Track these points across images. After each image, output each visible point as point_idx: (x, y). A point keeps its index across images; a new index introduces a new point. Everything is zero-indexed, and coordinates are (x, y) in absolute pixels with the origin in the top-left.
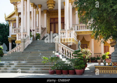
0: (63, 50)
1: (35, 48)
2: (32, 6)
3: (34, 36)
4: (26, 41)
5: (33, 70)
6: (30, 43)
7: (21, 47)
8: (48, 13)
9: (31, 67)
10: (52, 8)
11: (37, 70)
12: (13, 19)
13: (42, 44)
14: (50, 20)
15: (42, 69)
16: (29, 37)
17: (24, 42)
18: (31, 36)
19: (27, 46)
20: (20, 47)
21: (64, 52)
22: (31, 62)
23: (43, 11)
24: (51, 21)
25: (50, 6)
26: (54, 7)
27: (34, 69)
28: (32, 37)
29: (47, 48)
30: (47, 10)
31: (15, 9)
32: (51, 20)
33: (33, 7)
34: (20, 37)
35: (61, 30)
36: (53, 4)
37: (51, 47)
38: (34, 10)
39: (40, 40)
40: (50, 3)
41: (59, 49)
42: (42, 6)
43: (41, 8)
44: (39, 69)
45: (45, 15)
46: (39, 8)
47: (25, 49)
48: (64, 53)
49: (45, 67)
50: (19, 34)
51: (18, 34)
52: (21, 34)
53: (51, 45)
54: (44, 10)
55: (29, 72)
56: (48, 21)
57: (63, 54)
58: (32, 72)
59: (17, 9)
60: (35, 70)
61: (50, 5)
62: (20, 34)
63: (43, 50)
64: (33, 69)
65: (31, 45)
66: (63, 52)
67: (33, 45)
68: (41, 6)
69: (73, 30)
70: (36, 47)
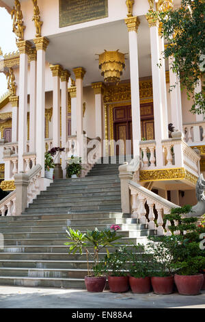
0: (147, 207)
1: (59, 205)
2: (54, 75)
3: (60, 165)
4: (31, 181)
5: (37, 276)
6: (45, 189)
7: (14, 200)
8: (107, 93)
9: (34, 266)
10: (114, 74)
11: (51, 276)
12: (4, 118)
13: (81, 192)
14: (115, 114)
15: (68, 275)
16: (41, 168)
17: (23, 185)
18: (48, 164)
19: (35, 197)
20: (12, 202)
21: (151, 215)
22: (36, 249)
23: (91, 87)
24: (118, 117)
25: (107, 69)
26: (121, 73)
27: (41, 271)
28: (52, 170)
29: (96, 203)
30: (103, 84)
31: (9, 86)
32: (118, 112)
33: (57, 77)
34: (14, 170)
35: (140, 144)
36: (119, 63)
37: (108, 199)
38: (63, 84)
39: (79, 176)
40: (107, 61)
41: (134, 207)
42: (86, 70)
43: (82, 77)
44: (56, 274)
45: (98, 98)
46: (77, 77)
47: (26, 209)
48: (149, 217)
49: (78, 265)
50: (11, 162)
51: (9, 162)
52: (17, 161)
53: (109, 194)
54: (94, 83)
55: (25, 282)
56: (107, 118)
57: (149, 221)
58: (33, 283)
59: (14, 88)
60: (44, 277)
61: (109, 67)
62: (14, 161)
63: (83, 209)
64: (39, 273)
65: (46, 194)
66: (147, 216)
67: (54, 193)
68: (83, 73)
69: (180, 139)
70: (61, 200)
